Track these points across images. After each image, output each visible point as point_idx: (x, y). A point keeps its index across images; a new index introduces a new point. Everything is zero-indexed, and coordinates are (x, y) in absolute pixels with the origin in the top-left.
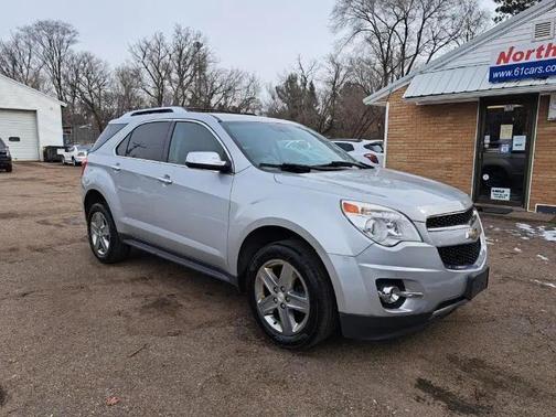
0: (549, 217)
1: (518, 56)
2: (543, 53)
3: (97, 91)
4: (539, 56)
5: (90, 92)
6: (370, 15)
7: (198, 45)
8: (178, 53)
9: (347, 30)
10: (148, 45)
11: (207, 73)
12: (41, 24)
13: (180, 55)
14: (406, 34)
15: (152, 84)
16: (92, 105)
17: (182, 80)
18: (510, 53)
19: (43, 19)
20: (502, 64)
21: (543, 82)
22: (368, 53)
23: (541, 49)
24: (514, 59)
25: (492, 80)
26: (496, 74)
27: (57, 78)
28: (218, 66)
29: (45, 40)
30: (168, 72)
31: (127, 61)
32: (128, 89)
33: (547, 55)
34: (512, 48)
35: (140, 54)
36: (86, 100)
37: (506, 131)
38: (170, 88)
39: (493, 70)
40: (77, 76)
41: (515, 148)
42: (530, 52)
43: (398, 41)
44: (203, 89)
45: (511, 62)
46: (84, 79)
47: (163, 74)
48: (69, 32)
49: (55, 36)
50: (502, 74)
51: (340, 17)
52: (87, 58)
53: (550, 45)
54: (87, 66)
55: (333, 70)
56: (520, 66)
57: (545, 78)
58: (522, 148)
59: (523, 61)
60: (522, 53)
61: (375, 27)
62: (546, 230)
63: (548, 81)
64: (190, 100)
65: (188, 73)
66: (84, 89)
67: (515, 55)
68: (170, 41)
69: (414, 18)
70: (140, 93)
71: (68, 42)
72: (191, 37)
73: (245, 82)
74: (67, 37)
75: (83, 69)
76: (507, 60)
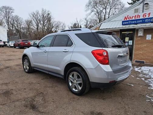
0: (138, 64)
1: (130, 18)
2: (136, 17)
3: (19, 26)
4: (135, 18)
5: (17, 26)
6: (96, 7)
7: (49, 14)
8: (43, 16)
9: (89, 11)
10: (34, 14)
11: (51, 22)
12: (3, 7)
13: (43, 17)
14: (106, 13)
15: (35, 25)
16: (18, 30)
17: (44, 24)
18: (127, 17)
19: (4, 6)
20: (125, 20)
21: (136, 25)
22: (95, 17)
23: (136, 16)
24: (129, 19)
25: (123, 24)
26: (124, 23)
27: (8, 22)
28: (54, 20)
29: (4, 12)
30: (40, 21)
31: (28, 18)
32: (28, 26)
33: (137, 18)
34: (128, 16)
35: (32, 16)
36: (16, 29)
37: (127, 39)
38: (40, 26)
39: (123, 22)
40: (14, 22)
41: (129, 44)
42: (133, 17)
43: (103, 15)
44: (50, 26)
45: (128, 20)
46: (16, 23)
47: (39, 22)
48: (12, 9)
49: (8, 10)
50: (125, 23)
51: (87, 8)
52: (17, 17)
53: (138, 15)
54: (17, 19)
55: (86, 22)
56: (130, 21)
57: (137, 24)
58: (131, 44)
59: (131, 19)
60: (131, 17)
61: (97, 10)
62: (136, 67)
63: (138, 25)
64: (46, 29)
65: (45, 22)
66: (15, 25)
67: (129, 18)
68: (40, 13)
69: (108, 8)
70: (32, 27)
71: (11, 12)
72: (47, 12)
73: (62, 25)
74: (11, 11)
75: (15, 20)
76: (126, 19)
